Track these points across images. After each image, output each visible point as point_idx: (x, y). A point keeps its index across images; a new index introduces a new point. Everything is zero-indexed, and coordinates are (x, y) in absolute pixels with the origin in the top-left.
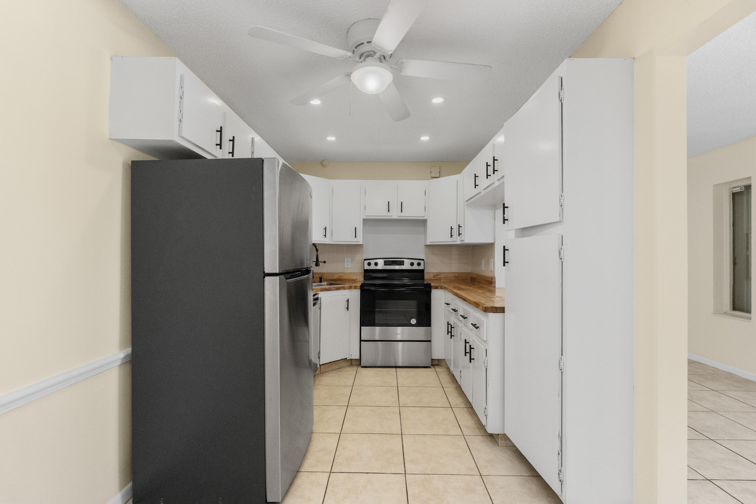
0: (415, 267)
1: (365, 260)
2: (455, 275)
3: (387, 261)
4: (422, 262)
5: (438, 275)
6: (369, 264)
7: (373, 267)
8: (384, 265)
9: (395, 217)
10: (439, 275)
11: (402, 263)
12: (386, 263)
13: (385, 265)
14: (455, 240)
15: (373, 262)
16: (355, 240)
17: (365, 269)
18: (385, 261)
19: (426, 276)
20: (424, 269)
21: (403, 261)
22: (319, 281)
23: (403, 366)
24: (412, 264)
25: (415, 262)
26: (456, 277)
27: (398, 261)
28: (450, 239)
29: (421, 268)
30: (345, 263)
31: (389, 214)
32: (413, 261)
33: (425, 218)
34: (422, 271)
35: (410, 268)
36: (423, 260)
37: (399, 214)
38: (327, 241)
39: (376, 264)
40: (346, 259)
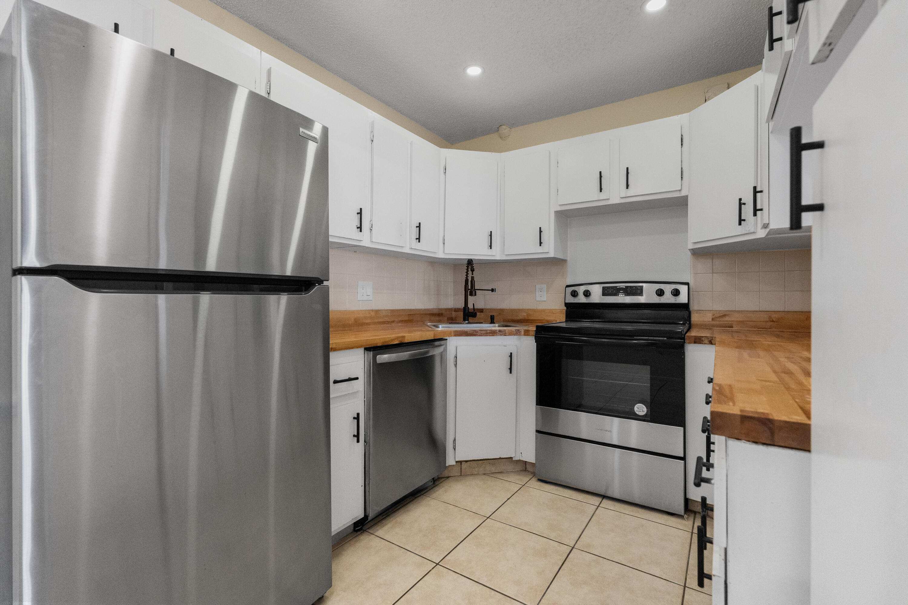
0: (668, 298)
1: (568, 286)
2: (770, 317)
3: (607, 287)
4: (684, 290)
5: (725, 316)
6: (574, 294)
7: (582, 299)
8: (603, 296)
9: (615, 200)
10: (728, 315)
11: (638, 291)
12: (606, 292)
13: (604, 294)
14: (752, 230)
15: (581, 290)
16: (540, 249)
17: (566, 302)
18: (604, 288)
19: (695, 318)
20: (687, 302)
21: (642, 287)
22: (490, 322)
23: (621, 499)
24: (660, 293)
25: (668, 289)
26: (773, 321)
27: (630, 287)
28: (740, 230)
29: (683, 298)
30: (537, 293)
31: (603, 196)
32: (662, 286)
33: (683, 193)
34: (685, 307)
35: (656, 300)
36: (688, 284)
37: (624, 192)
38: (497, 254)
39: (587, 294)
40: (538, 286)
